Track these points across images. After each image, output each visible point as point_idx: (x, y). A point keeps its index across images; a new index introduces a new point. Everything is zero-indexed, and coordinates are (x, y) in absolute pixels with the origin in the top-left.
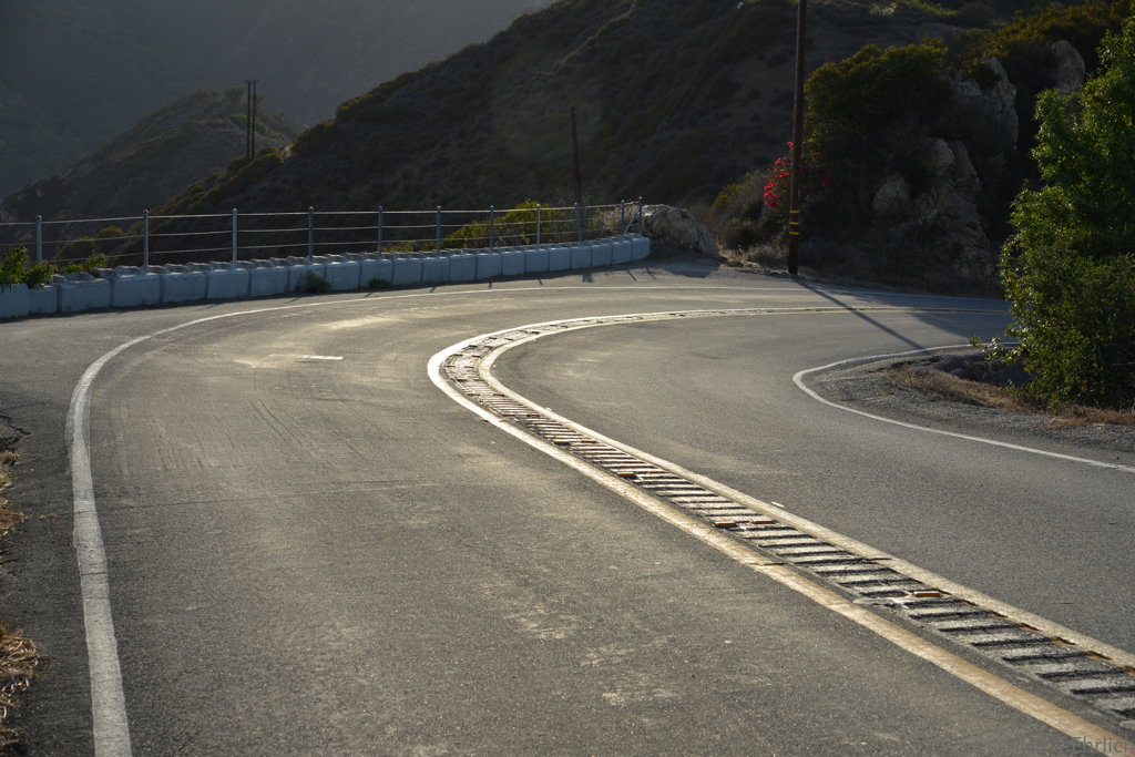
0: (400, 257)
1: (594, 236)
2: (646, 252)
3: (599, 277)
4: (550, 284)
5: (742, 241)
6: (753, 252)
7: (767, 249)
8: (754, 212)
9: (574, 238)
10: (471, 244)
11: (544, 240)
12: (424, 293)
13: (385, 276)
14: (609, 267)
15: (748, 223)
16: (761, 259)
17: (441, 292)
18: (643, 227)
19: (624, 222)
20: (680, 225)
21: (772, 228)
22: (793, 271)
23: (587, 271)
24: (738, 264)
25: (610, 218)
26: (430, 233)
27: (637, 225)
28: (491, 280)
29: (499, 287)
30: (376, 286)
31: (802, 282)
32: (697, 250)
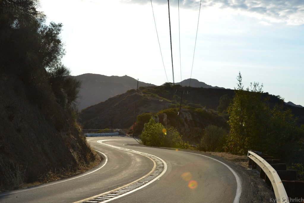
0: (94, 134)
1: (113, 132)
2: (118, 134)
3: (113, 136)
4: (108, 137)
5: (129, 133)
6: (130, 135)
7: (131, 134)
8: (131, 130)
9: (111, 132)
10: (101, 133)
11: (108, 133)
12: (96, 137)
13: (92, 135)
14: (114, 135)
15: (130, 131)
16: (131, 135)
17: (97, 137)
18: (118, 132)
19: (116, 131)
20: (122, 131)
21: (132, 132)
22: (133, 136)
23: (112, 136)
24: (127, 136)
25: (115, 130)
26: (97, 132)
27: (117, 131)
28: (102, 136)
29: (103, 137)
30: (91, 136)
31: (134, 138)
32: (124, 134)
